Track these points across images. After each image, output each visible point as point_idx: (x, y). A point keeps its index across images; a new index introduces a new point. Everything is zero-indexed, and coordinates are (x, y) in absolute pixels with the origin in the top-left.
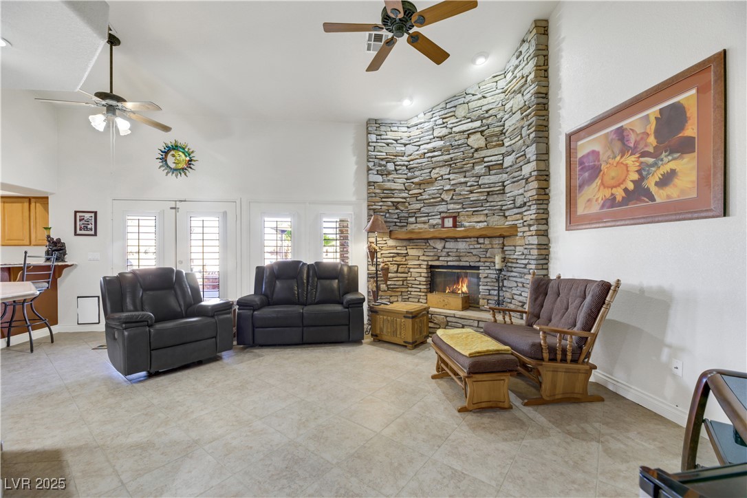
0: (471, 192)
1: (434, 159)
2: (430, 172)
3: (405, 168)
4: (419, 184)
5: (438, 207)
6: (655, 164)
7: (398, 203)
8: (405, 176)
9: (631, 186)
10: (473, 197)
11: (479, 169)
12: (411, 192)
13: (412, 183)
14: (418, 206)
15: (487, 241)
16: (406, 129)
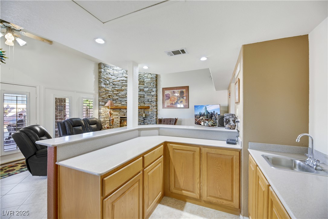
1: (123, 83)
2: (122, 87)
3: (112, 83)
4: (117, 90)
5: (124, 99)
6: (180, 99)
7: (110, 95)
8: (112, 86)
9: (176, 102)
12: (114, 92)
13: (115, 89)
14: (117, 97)
15: (140, 110)
16: (112, 70)
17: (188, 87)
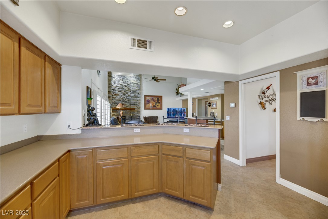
0: (126, 100)
1: (119, 89)
2: (118, 92)
4: (115, 95)
5: (119, 102)
6: (157, 104)
9: (154, 105)
10: (126, 101)
11: (127, 95)
12: (113, 96)
14: (115, 100)
15: (128, 111)
17: (162, 96)
